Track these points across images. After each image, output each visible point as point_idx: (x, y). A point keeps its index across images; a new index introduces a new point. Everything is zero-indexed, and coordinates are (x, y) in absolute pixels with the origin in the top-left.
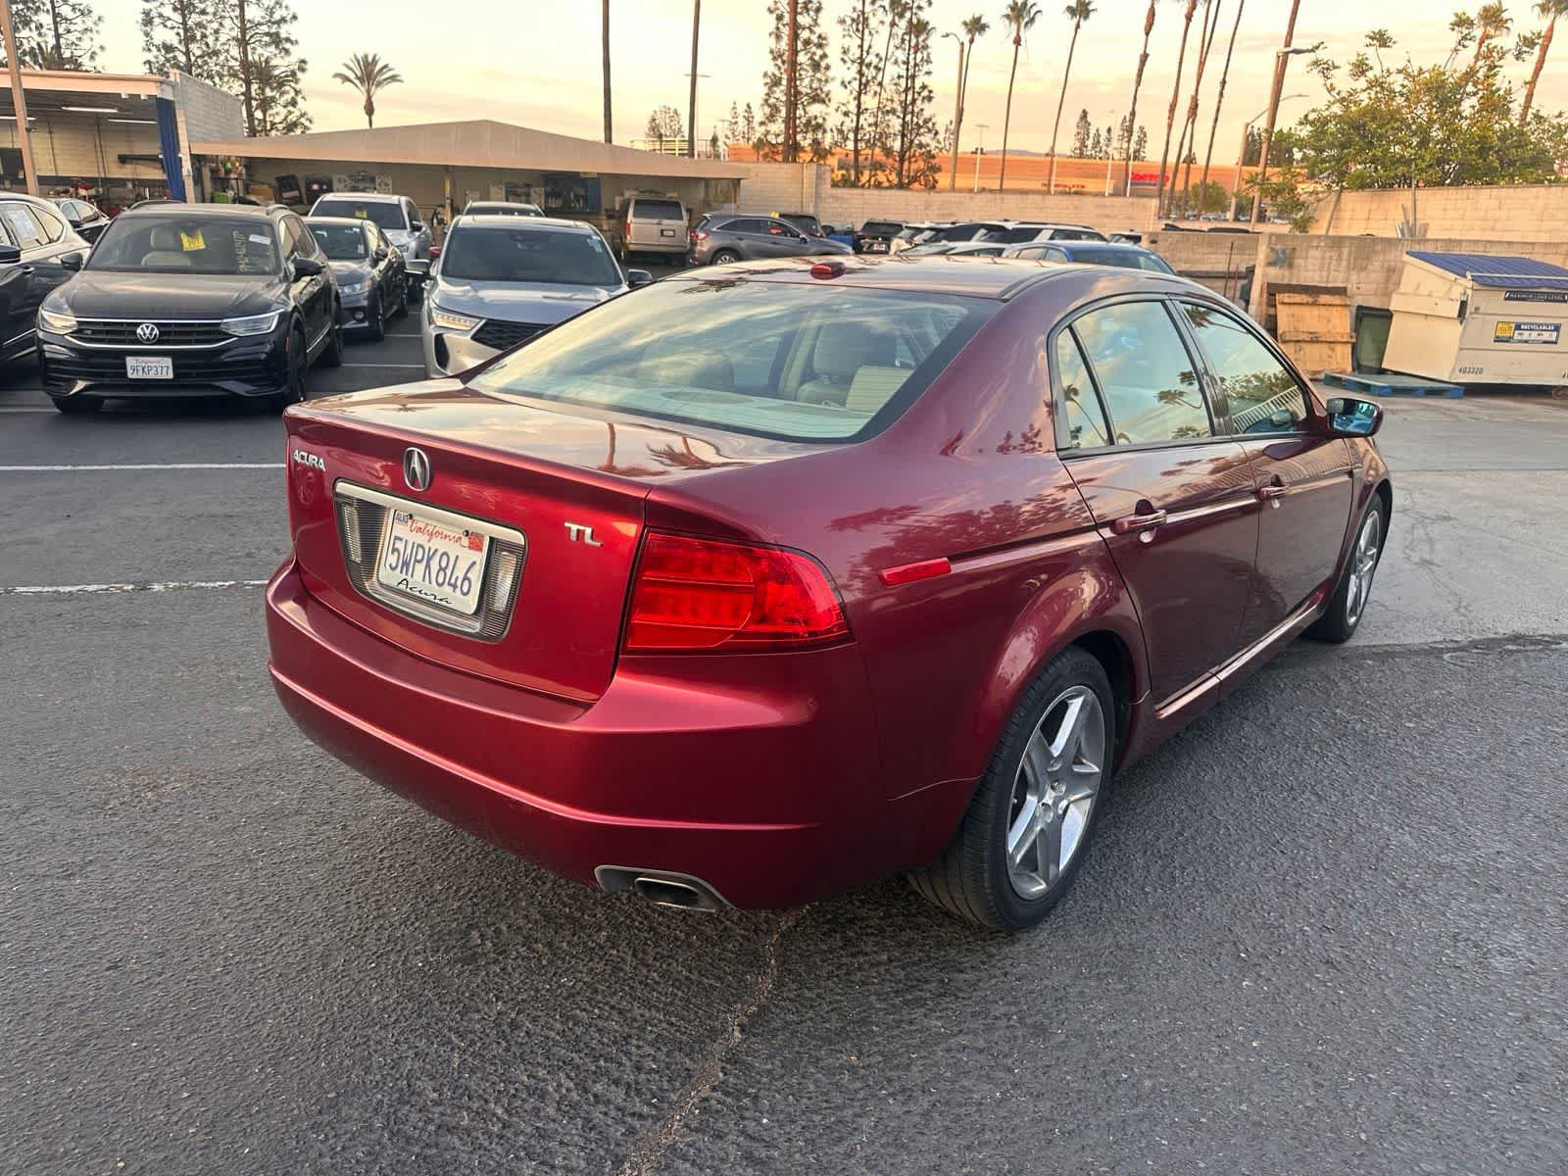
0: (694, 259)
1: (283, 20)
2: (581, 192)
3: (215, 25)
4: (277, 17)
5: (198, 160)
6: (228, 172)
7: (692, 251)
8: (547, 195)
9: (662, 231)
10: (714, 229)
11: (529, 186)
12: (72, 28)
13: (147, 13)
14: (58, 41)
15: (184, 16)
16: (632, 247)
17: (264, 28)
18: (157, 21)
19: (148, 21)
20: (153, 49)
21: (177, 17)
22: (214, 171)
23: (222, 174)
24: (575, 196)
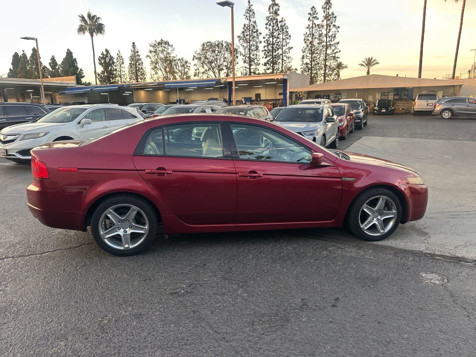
0: (434, 113)
1: (337, 52)
2: (406, 93)
3: (319, 56)
4: (335, 52)
5: (291, 93)
6: (300, 95)
7: (434, 110)
8: (394, 95)
9: (428, 104)
10: (443, 103)
11: (388, 92)
12: (286, 62)
13: (303, 56)
14: (282, 66)
15: (312, 55)
16: (416, 110)
17: (331, 55)
18: (305, 57)
19: (303, 58)
20: (303, 65)
21: (310, 56)
22: (296, 95)
23: (298, 96)
24: (404, 94)
